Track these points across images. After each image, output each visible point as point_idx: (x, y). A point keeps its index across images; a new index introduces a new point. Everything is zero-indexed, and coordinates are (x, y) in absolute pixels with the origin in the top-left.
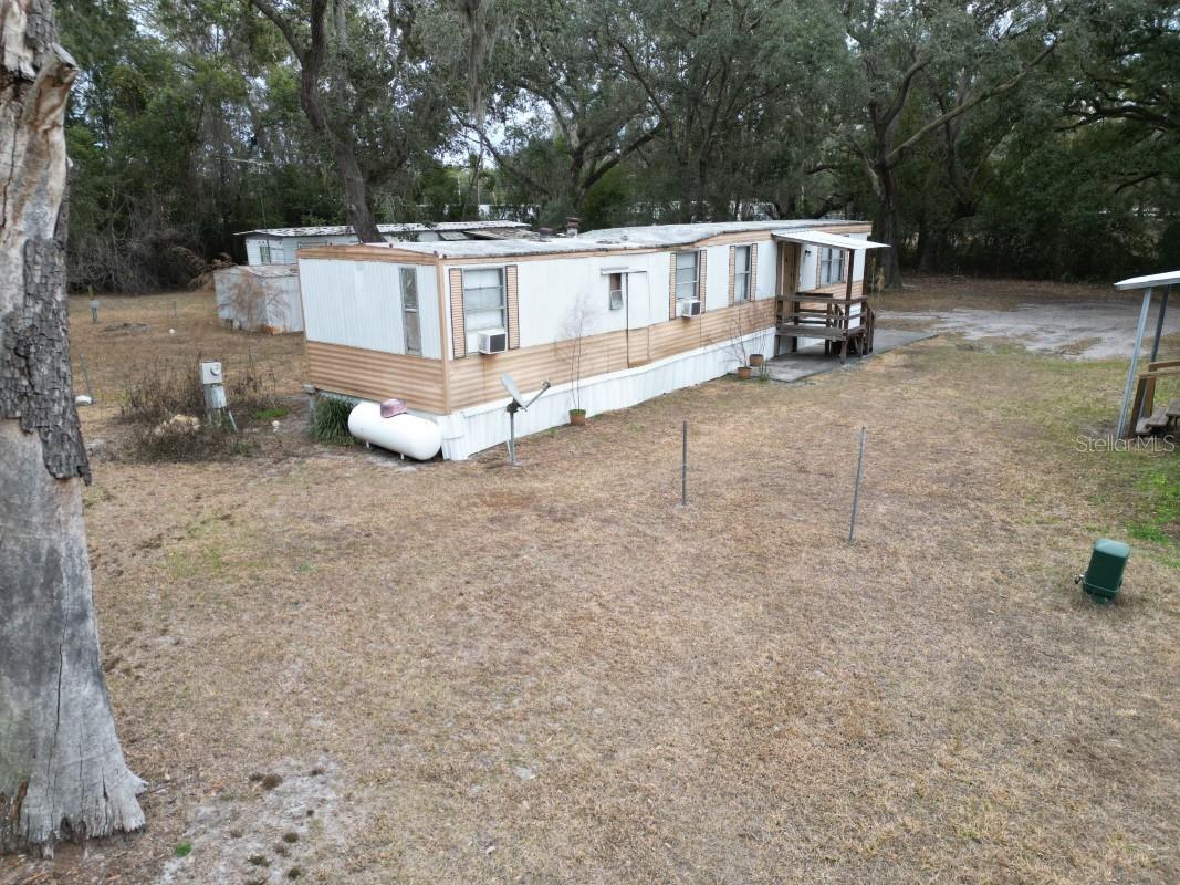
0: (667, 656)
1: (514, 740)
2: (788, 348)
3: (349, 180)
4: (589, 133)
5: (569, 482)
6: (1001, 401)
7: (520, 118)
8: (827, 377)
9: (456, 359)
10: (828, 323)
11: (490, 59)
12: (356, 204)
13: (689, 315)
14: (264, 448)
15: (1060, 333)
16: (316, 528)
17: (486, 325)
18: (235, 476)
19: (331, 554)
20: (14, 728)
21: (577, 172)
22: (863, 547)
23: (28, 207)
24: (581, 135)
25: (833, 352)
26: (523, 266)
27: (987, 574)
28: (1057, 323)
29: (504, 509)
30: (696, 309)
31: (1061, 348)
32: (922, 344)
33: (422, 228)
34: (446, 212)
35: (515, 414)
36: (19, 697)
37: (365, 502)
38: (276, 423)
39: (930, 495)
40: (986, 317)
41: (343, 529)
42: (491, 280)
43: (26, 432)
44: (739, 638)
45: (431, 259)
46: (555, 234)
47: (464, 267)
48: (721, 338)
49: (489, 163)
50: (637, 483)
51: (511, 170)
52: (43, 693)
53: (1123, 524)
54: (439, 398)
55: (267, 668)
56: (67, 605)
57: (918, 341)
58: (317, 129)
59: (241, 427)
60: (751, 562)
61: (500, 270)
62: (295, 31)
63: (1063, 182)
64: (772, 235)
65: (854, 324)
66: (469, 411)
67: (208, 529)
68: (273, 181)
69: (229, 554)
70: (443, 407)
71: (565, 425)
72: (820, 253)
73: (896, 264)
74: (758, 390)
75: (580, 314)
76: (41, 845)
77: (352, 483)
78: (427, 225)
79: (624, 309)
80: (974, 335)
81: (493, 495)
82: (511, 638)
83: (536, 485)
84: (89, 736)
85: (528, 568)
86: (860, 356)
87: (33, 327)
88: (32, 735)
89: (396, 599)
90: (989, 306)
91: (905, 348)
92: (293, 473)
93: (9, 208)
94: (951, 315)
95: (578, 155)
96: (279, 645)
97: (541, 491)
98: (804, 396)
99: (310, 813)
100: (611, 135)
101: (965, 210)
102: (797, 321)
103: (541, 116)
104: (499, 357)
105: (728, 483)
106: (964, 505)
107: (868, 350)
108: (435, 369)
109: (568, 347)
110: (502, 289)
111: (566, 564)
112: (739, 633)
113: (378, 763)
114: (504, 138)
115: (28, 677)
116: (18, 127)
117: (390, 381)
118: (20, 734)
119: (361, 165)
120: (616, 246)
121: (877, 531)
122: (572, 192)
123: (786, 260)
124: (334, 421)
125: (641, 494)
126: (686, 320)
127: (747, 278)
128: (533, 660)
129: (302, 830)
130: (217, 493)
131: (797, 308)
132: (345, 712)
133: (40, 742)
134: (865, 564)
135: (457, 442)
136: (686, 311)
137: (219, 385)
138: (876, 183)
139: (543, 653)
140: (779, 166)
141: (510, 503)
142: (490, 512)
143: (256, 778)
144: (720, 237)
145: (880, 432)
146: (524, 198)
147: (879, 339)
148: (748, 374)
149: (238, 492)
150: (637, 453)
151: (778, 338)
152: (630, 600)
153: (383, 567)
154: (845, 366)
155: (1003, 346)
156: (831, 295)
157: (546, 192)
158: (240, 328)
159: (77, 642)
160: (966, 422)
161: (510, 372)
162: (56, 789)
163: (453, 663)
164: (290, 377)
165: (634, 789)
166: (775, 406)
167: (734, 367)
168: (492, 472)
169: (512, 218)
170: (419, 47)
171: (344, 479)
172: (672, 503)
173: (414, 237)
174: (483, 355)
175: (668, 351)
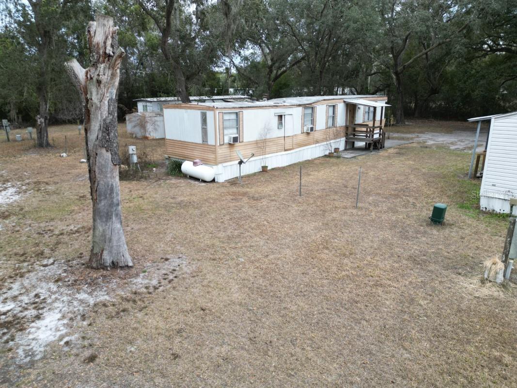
0: (288, 235)
1: (238, 252)
2: (350, 146)
3: (179, 79)
4: (275, 59)
5: (260, 189)
6: (430, 166)
7: (247, 52)
8: (364, 157)
9: (220, 145)
10: (366, 136)
11: (234, 33)
12: (182, 89)
13: (309, 131)
14: (151, 177)
15: (467, 142)
16: (172, 201)
17: (231, 133)
18: (142, 185)
19: (178, 208)
20: (100, 234)
21: (270, 75)
22: (361, 209)
23: (110, 90)
24: (272, 60)
25: (367, 148)
26: (245, 112)
27: (401, 217)
28: (467, 138)
29: (236, 197)
30: (312, 129)
31: (464, 148)
32: (406, 145)
33: (207, 98)
34: (216, 92)
35: (241, 165)
36: (102, 226)
37: (188, 194)
38: (154, 169)
39: (390, 195)
40: (438, 136)
41: (181, 201)
42: (233, 117)
43: (107, 151)
44: (312, 231)
45: (212, 109)
46: (258, 100)
47: (224, 112)
48: (322, 141)
49: (234, 71)
50: (284, 190)
51: (243, 74)
52: (108, 224)
53: (457, 204)
54: (213, 159)
55: (161, 236)
56: (115, 200)
57: (405, 144)
58: (167, 59)
59: (142, 170)
60: (321, 212)
61: (237, 113)
62: (160, 22)
63: (472, 80)
64: (344, 101)
65: (376, 136)
66: (225, 164)
67: (136, 200)
68: (147, 79)
69: (145, 207)
70: (216, 163)
71: (260, 172)
72: (364, 109)
73: (403, 114)
74: (336, 161)
75: (266, 130)
76: (107, 267)
77: (183, 188)
78: (209, 97)
79: (283, 129)
80: (430, 143)
81: (232, 192)
82: (238, 230)
83: (248, 190)
84: (119, 238)
85: (244, 213)
86: (379, 149)
87: (110, 122)
88: (105, 236)
89: (200, 220)
90: (440, 132)
91: (398, 147)
92: (162, 185)
93: (106, 90)
94: (423, 135)
95: (271, 68)
96: (164, 230)
97: (250, 191)
98: (353, 163)
99: (179, 265)
100: (285, 60)
101: (434, 91)
102: (354, 135)
103: (256, 51)
104: (235, 145)
105: (318, 190)
106: (402, 198)
107: (382, 147)
108: (213, 150)
109: (262, 142)
110: (237, 120)
111: (257, 212)
112: (312, 230)
113: (198, 256)
114: (240, 61)
115: (104, 220)
116: (109, 68)
117: (196, 153)
118: (102, 236)
119: (183, 73)
120: (281, 104)
121: (367, 204)
122: (268, 84)
123: (350, 111)
124: (176, 169)
125: (285, 193)
126: (308, 134)
127: (334, 118)
128: (245, 235)
129: (177, 269)
130: (137, 190)
131: (354, 130)
132: (186, 245)
133: (107, 238)
134: (359, 213)
135: (220, 176)
136: (308, 130)
137: (135, 154)
138: (395, 80)
139: (247, 234)
140: (355, 72)
141: (239, 195)
142: (231, 197)
143: (162, 258)
144: (323, 102)
145: (379, 175)
146: (248, 86)
147: (387, 143)
148: (334, 155)
149: (144, 190)
150: (286, 181)
151: (346, 142)
152: (277, 222)
153: (196, 211)
154: (372, 153)
155: (440, 147)
156: (368, 125)
157: (257, 84)
158: (136, 137)
159: (116, 211)
160: (413, 172)
161: (240, 151)
162: (110, 252)
163: (220, 235)
164: (157, 154)
165: (273, 263)
166: (341, 166)
167: (327, 153)
168: (233, 186)
169: (243, 94)
170: (207, 27)
171: (181, 187)
172: (296, 196)
173: (204, 101)
174: (230, 144)
175: (301, 145)
